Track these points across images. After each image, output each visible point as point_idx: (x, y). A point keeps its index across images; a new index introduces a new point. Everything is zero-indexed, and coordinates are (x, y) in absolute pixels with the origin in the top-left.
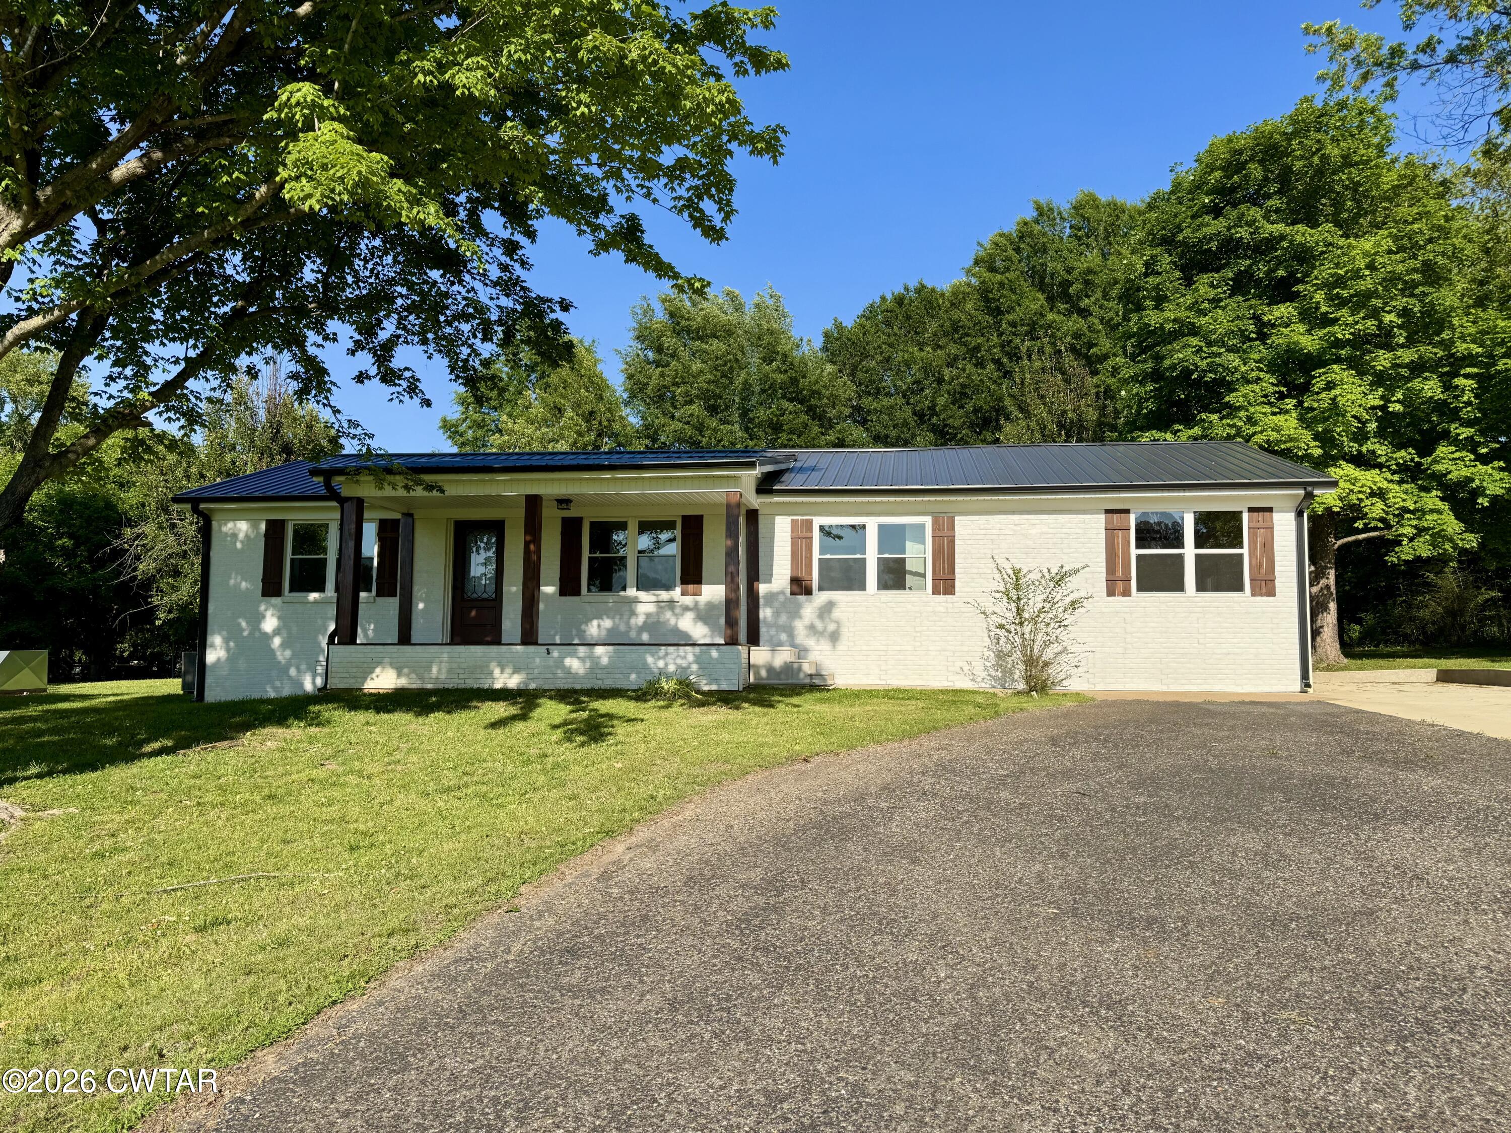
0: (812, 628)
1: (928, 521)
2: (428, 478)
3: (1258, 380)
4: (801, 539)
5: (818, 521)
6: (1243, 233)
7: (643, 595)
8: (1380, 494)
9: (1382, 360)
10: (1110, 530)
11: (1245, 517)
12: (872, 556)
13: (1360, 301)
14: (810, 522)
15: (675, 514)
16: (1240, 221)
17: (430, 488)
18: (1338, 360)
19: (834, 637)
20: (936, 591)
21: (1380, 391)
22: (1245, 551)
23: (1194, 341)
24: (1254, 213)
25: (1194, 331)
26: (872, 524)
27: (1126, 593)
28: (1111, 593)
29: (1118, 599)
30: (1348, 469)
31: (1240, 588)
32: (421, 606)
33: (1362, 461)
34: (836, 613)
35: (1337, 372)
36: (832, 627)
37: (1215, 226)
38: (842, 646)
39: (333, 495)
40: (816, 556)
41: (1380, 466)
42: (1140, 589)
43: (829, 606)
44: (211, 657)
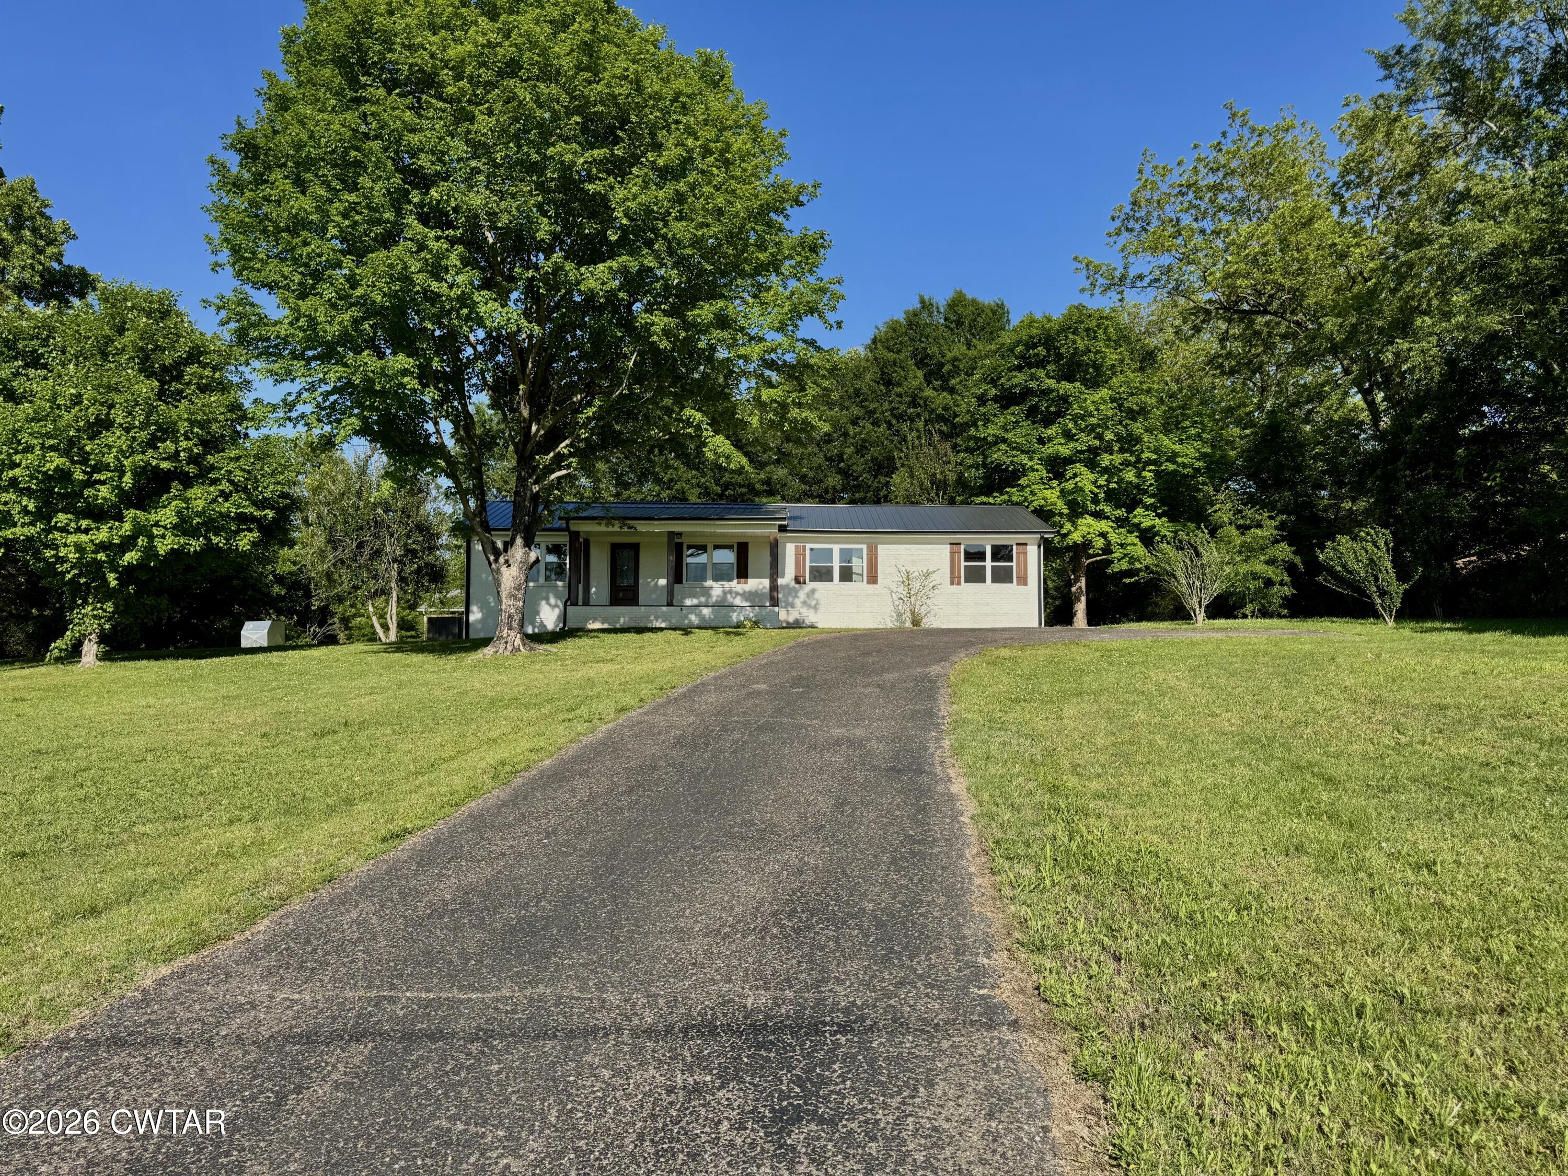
0: (804, 603)
1: (864, 547)
2: (631, 522)
3: (1037, 470)
4: (800, 555)
5: (809, 546)
6: (1033, 384)
7: (714, 584)
8: (1103, 535)
9: (1105, 460)
10: (952, 553)
11: (1015, 547)
12: (836, 565)
13: (1091, 429)
14: (804, 547)
15: (734, 541)
16: (1033, 377)
17: (630, 528)
18: (1080, 461)
19: (815, 608)
20: (868, 583)
21: (1106, 477)
22: (1014, 564)
23: (1004, 447)
24: (1041, 373)
25: (1004, 440)
26: (836, 548)
27: (959, 584)
28: (952, 584)
29: (955, 586)
30: (1089, 520)
31: (1011, 582)
32: (593, 590)
33: (1098, 515)
34: (817, 595)
35: (1079, 468)
36: (814, 603)
37: (1019, 378)
38: (821, 609)
39: (567, 529)
40: (808, 564)
41: (1108, 518)
42: (966, 581)
43: (813, 591)
44: (472, 618)
